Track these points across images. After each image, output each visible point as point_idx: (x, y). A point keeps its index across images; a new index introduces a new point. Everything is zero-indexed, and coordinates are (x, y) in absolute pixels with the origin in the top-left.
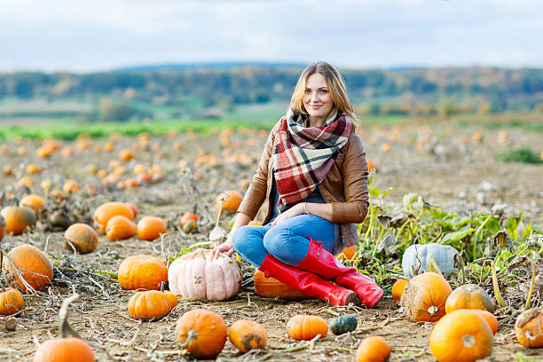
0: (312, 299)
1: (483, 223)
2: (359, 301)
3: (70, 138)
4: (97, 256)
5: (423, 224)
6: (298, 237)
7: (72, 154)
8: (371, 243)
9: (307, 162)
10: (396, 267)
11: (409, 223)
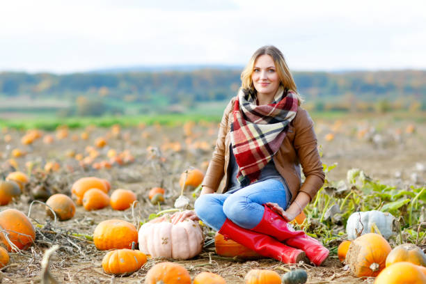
0: (267, 258)
1: (418, 195)
2: (308, 259)
3: (50, 129)
4: (75, 222)
5: (365, 195)
6: (254, 204)
7: (53, 142)
8: (319, 212)
9: (262, 136)
10: (341, 232)
11: (352, 194)
